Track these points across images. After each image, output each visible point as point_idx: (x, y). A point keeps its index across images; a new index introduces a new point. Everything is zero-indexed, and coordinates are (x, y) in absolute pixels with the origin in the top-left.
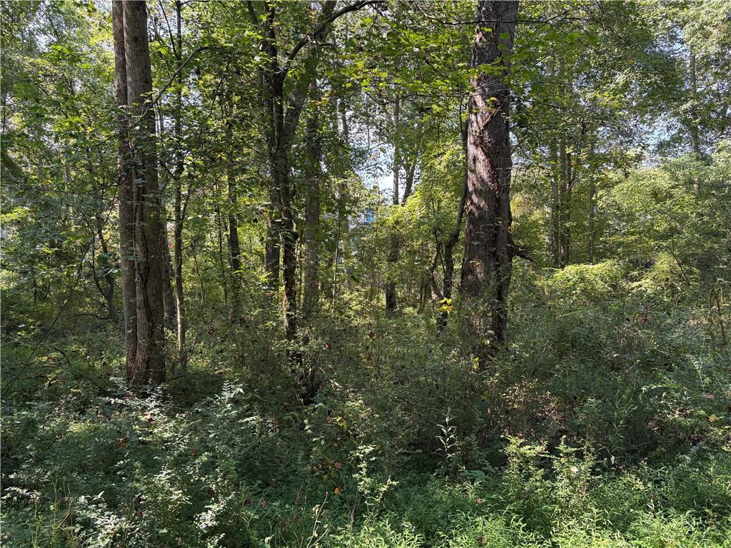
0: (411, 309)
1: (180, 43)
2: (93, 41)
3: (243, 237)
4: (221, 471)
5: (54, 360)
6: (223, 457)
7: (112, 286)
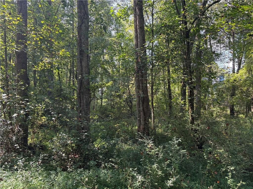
0: (242, 115)
1: (153, 26)
2: (127, 30)
3: (172, 88)
4: (173, 167)
5: (118, 126)
6: (174, 163)
7: (132, 105)
